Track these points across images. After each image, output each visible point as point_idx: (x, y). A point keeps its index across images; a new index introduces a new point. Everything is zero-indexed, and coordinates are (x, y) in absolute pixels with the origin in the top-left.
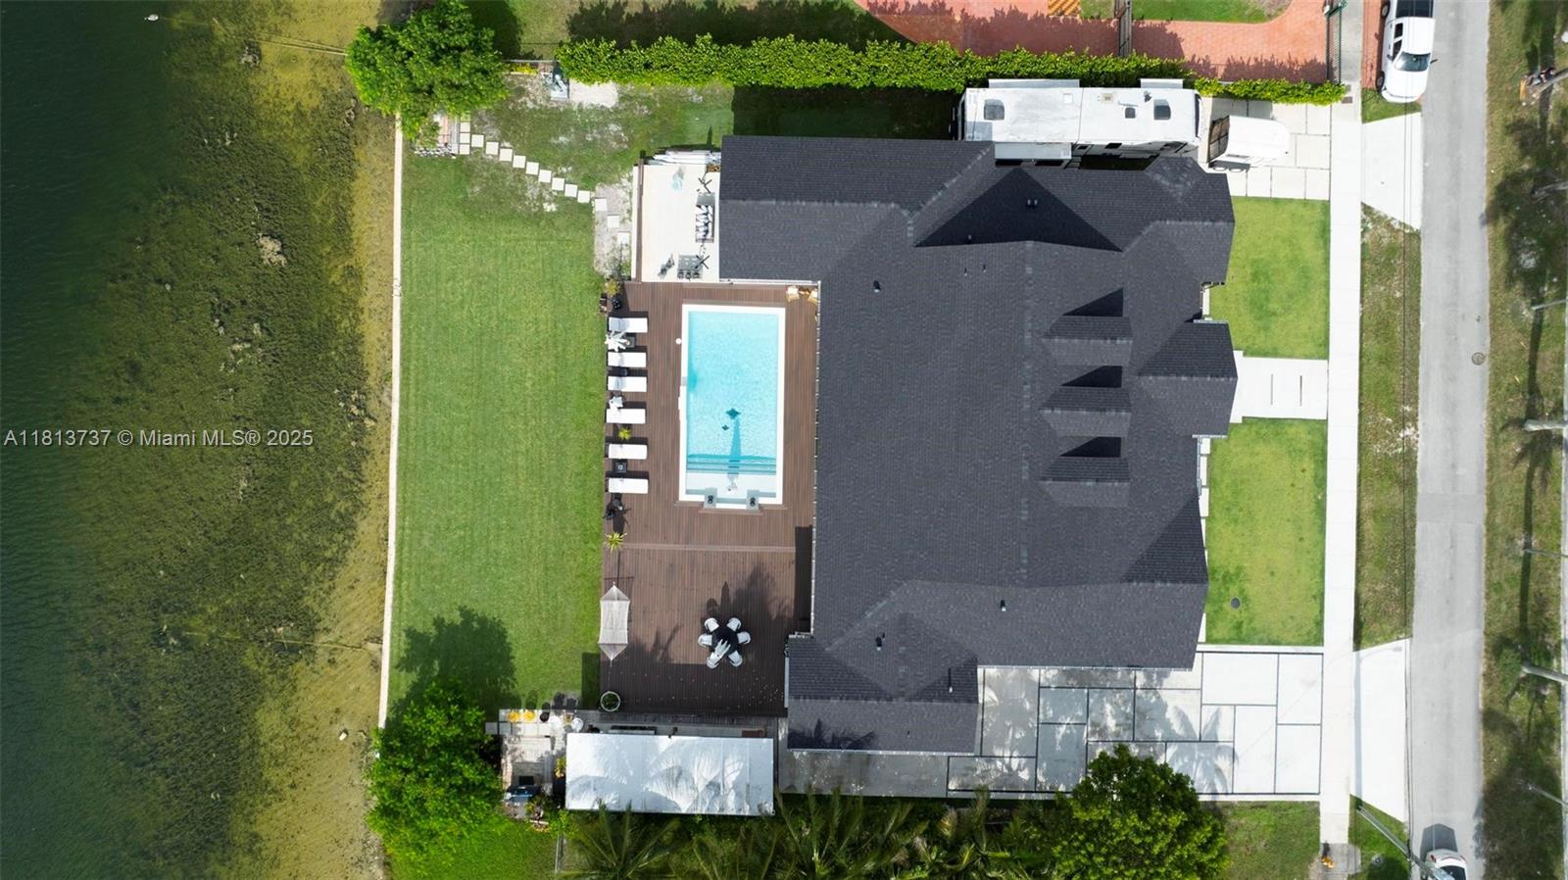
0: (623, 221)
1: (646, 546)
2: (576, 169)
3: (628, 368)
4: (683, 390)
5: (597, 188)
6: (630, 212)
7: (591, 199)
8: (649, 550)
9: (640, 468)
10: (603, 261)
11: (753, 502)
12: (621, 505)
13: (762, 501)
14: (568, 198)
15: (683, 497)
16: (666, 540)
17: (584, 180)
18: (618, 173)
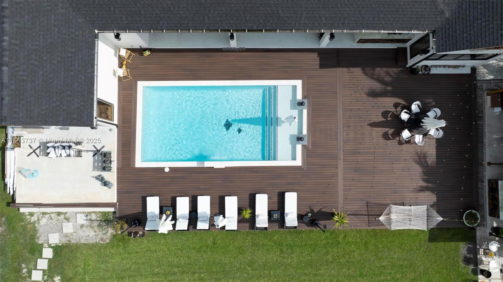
0: (67, 219)
1: (341, 193)
2: (24, 261)
3: (190, 212)
4: (207, 164)
5: (40, 242)
6: (59, 214)
7: (50, 246)
8: (344, 190)
9: (275, 199)
10: (101, 235)
11: (301, 104)
12: (307, 215)
13: (299, 97)
14: (49, 266)
15: (298, 162)
16: (335, 176)
17: (33, 254)
18: (26, 225)
